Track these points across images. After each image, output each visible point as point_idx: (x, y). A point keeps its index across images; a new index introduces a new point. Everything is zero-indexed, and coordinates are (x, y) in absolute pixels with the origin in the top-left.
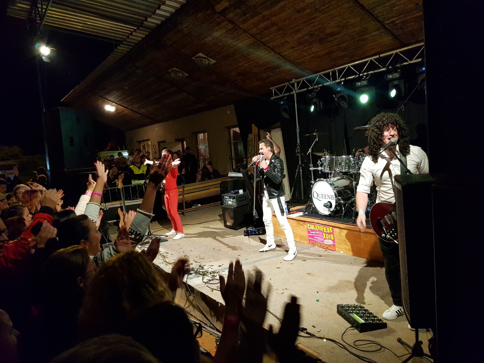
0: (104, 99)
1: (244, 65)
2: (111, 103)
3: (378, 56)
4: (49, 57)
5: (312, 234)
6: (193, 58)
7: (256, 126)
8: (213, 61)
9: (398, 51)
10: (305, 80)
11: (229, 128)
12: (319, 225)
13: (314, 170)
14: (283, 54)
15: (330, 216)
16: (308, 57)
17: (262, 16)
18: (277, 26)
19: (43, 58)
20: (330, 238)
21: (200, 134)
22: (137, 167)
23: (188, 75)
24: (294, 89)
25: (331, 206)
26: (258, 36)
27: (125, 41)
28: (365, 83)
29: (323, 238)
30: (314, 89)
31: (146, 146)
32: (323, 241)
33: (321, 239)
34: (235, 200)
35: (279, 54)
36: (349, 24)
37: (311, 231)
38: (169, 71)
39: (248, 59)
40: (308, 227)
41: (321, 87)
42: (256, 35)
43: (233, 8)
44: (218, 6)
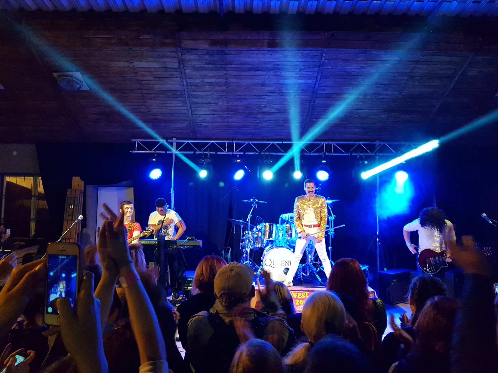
3: (281, 142)
6: (53, 73)
7: (82, 179)
10: (191, 143)
11: (3, 176)
14: (196, 113)
16: (217, 124)
17: (225, 72)
18: (227, 87)
23: (3, 89)
24: (173, 149)
26: (193, 87)
30: (202, 154)
42: (191, 86)
43: (205, 52)
44: (188, 42)
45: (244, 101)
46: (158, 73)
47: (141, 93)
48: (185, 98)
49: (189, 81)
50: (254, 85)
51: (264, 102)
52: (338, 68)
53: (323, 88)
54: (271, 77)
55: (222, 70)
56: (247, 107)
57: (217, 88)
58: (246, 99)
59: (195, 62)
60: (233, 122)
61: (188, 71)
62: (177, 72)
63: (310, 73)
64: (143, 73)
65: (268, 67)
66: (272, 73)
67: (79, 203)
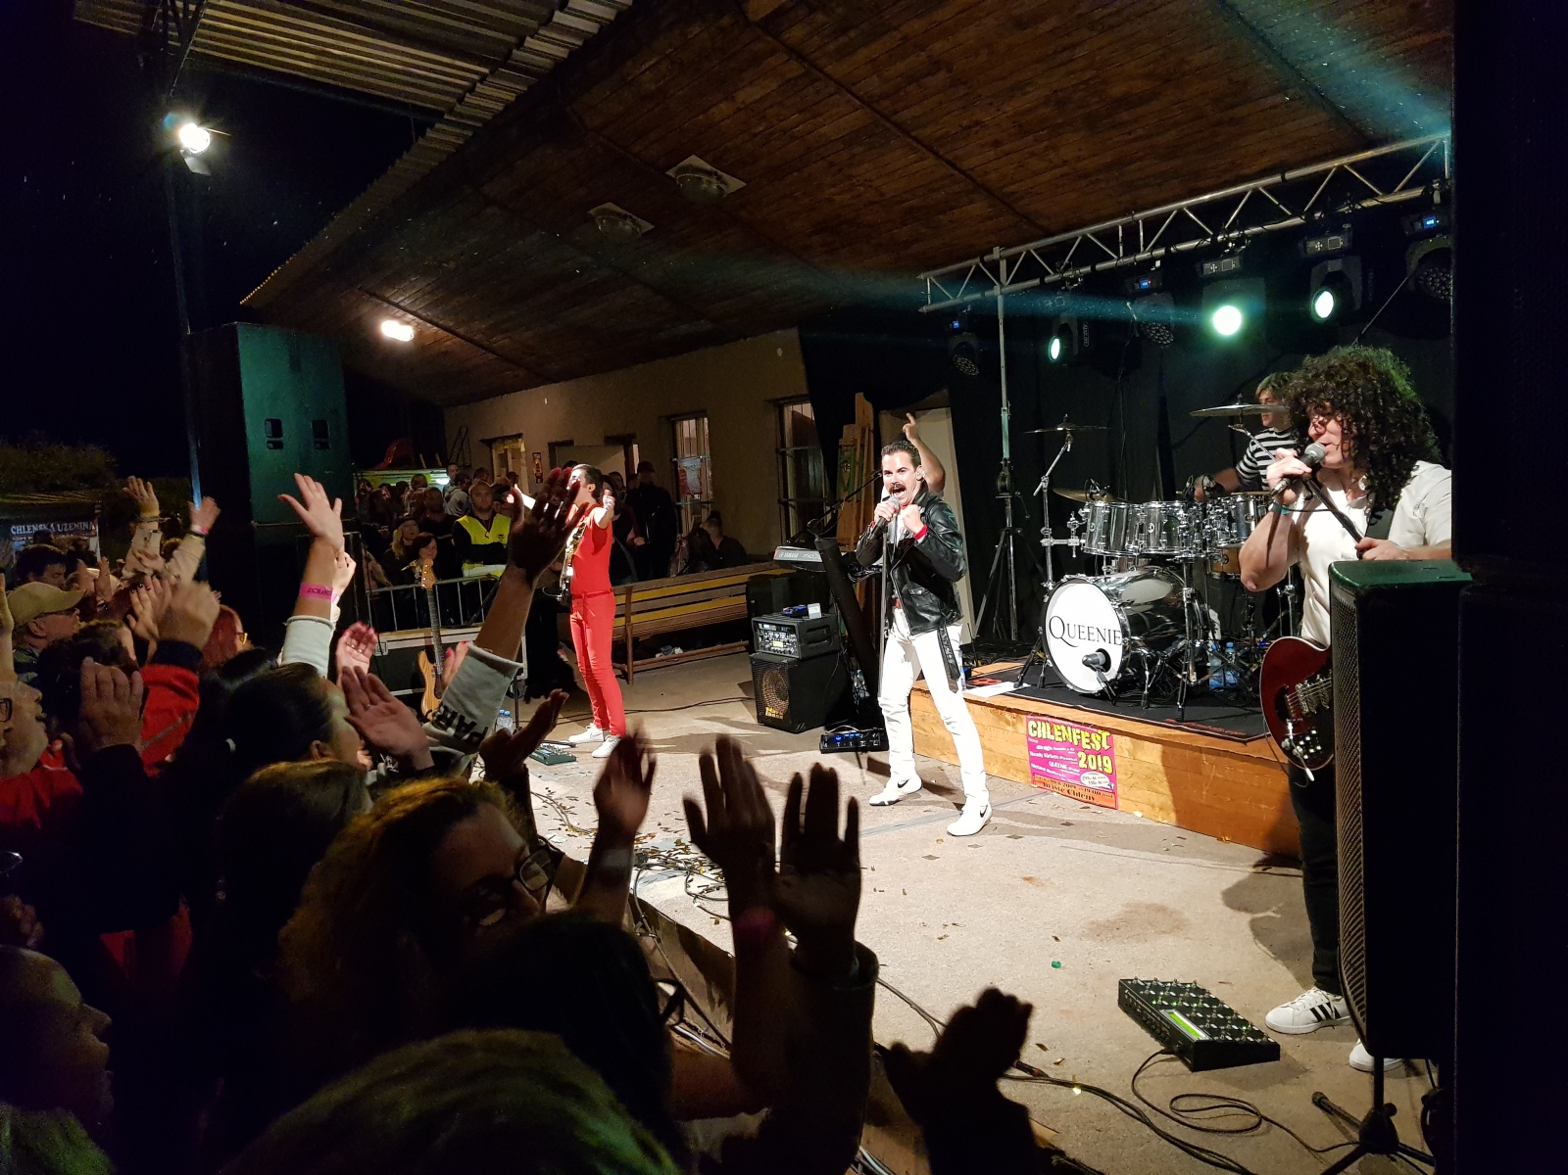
0: (380, 301)
1: (838, 198)
2: (401, 312)
3: (1277, 178)
4: (205, 159)
5: (1043, 752)
6: (668, 173)
7: (867, 398)
8: (735, 184)
9: (1345, 161)
10: (1035, 250)
11: (779, 405)
12: (1066, 726)
13: (1054, 548)
14: (965, 165)
15: (1102, 696)
16: (1047, 176)
18: (950, 70)
19: (189, 161)
20: (1101, 769)
21: (685, 423)
22: (481, 521)
23: (653, 227)
24: (998, 280)
25: (1107, 666)
27: (451, 111)
28: (1232, 264)
29: (1077, 766)
30: (1062, 281)
31: (509, 455)
32: (1077, 778)
33: (1070, 768)
34: (793, 637)
35: (949, 162)
36: (1187, 67)
37: (1039, 744)
38: (591, 212)
39: (850, 177)
40: (1030, 730)
41: (1085, 276)
42: (878, 101)
45: (1029, 89)
46: (793, 99)
47: (822, 158)
48: (901, 136)
51: (1082, 70)
55: (886, 33)
56: (1060, 103)
57: (933, 82)
58: (1029, 82)
59: (818, 42)
60: (1080, 159)
61: (830, 69)
62: (813, 81)
64: (770, 112)
67: (862, 458)
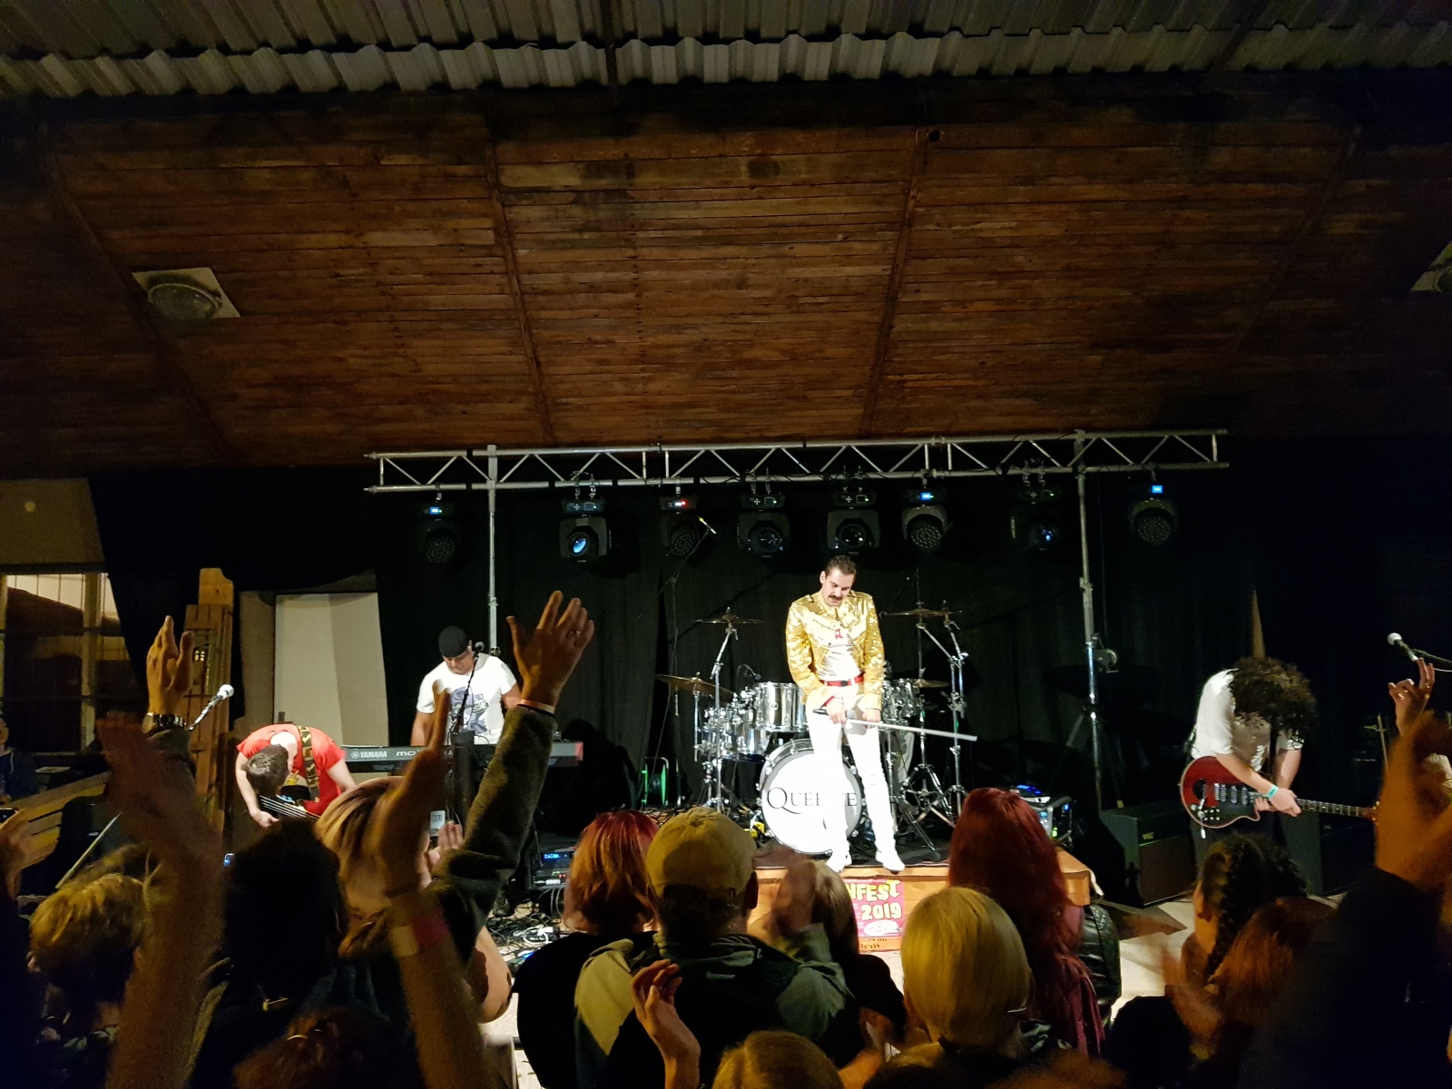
1: (353, 361)
6: (134, 274)
7: (227, 574)
10: (541, 457)
14: (551, 370)
16: (614, 399)
18: (639, 295)
24: (487, 475)
28: (774, 501)
30: (574, 488)
35: (537, 363)
39: (400, 346)
42: (536, 294)
43: (572, 196)
44: (521, 170)
46: (437, 261)
48: (520, 329)
49: (526, 279)
50: (716, 285)
51: (745, 332)
52: (954, 228)
53: (915, 286)
54: (761, 261)
55: (620, 247)
56: (699, 349)
57: (611, 298)
58: (694, 327)
59: (545, 226)
60: (660, 393)
61: (522, 252)
62: (491, 255)
63: (875, 247)
64: (392, 262)
65: (752, 231)
66: (765, 250)
67: (221, 644)
